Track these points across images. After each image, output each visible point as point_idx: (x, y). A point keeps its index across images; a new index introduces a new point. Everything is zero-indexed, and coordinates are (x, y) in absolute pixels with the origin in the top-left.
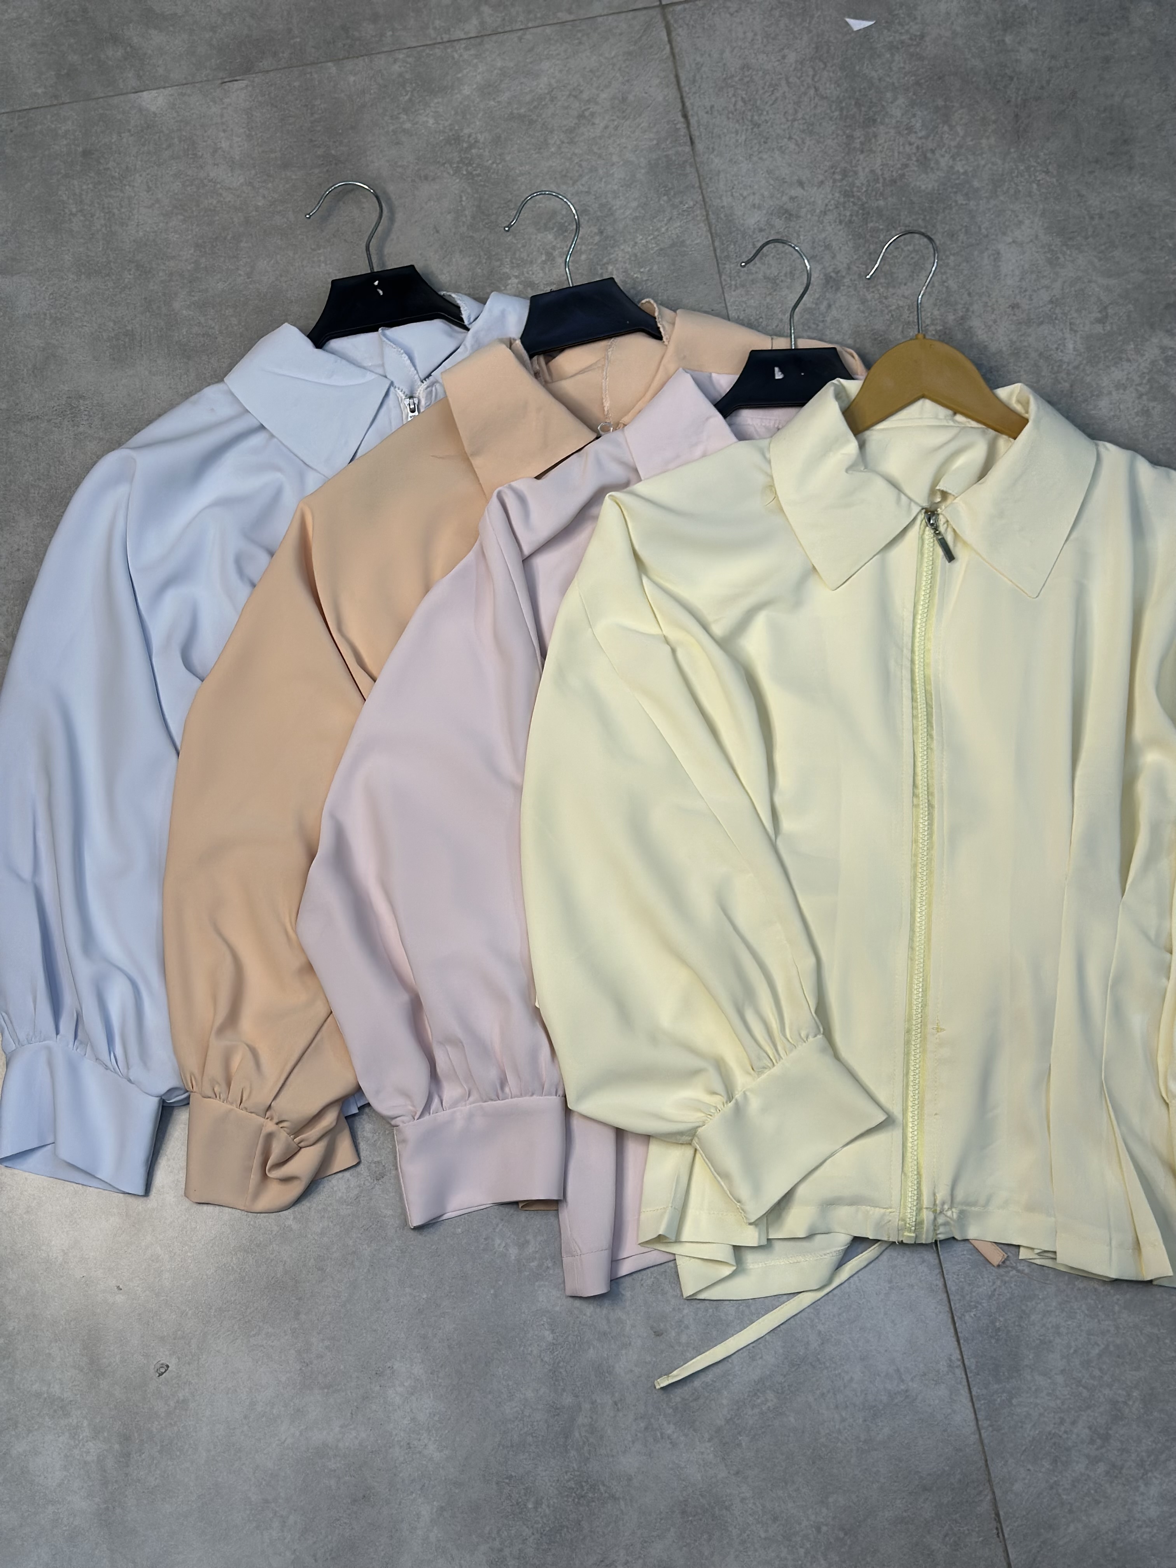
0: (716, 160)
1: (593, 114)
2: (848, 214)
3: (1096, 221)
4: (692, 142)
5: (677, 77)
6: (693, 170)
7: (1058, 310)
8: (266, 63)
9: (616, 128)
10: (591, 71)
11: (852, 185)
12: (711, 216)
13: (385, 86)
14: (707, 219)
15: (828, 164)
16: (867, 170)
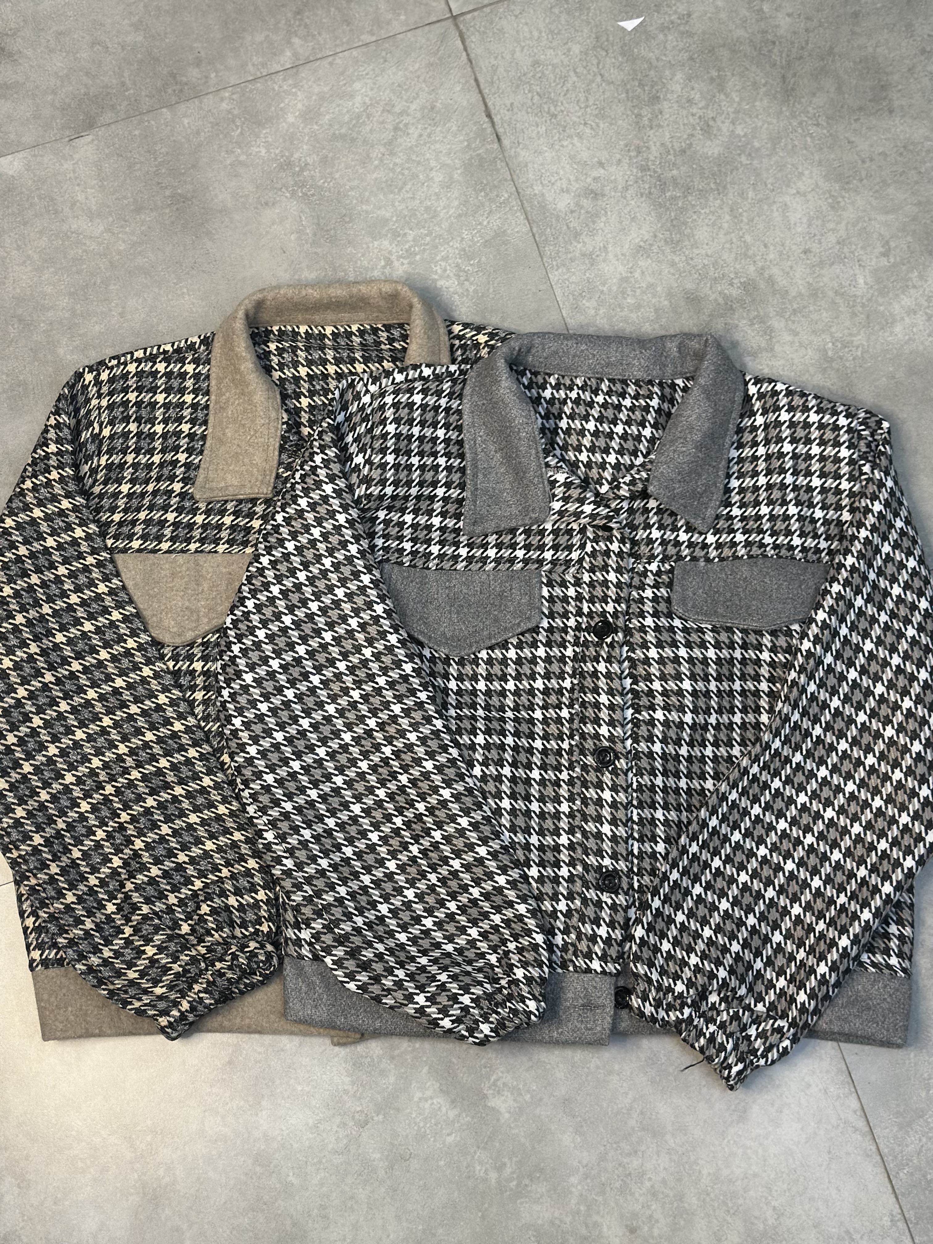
0: (523, 153)
1: (406, 125)
2: (647, 186)
3: (868, 164)
4: (499, 139)
5: (476, 80)
6: (504, 164)
7: (846, 250)
8: (108, 116)
9: (429, 136)
10: (399, 86)
11: (648, 159)
12: (526, 205)
13: (217, 124)
14: (523, 208)
15: (622, 143)
16: (658, 144)
